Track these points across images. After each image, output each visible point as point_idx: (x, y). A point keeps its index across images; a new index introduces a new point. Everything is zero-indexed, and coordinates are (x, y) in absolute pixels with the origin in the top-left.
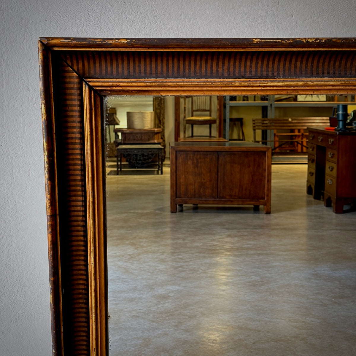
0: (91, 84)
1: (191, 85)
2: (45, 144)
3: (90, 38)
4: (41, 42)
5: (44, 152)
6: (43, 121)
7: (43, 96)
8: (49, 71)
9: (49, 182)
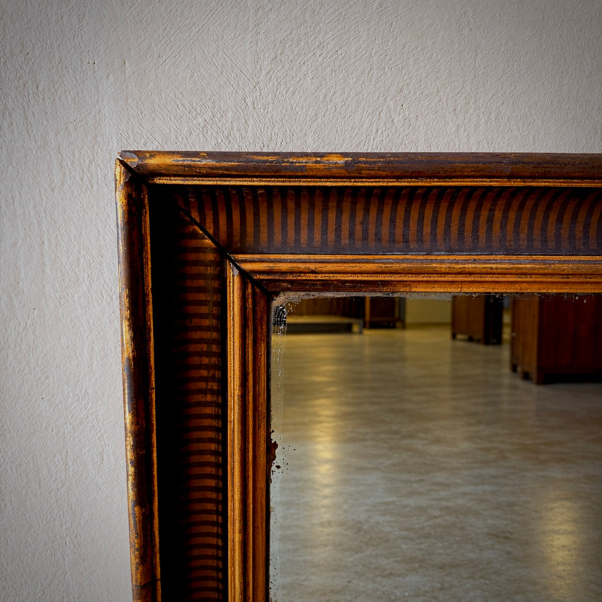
0: (247, 267)
1: (495, 271)
2: (129, 417)
3: (248, 153)
4: (122, 162)
5: (126, 436)
6: (125, 359)
7: (126, 301)
8: (142, 238)
9: (136, 509)
